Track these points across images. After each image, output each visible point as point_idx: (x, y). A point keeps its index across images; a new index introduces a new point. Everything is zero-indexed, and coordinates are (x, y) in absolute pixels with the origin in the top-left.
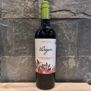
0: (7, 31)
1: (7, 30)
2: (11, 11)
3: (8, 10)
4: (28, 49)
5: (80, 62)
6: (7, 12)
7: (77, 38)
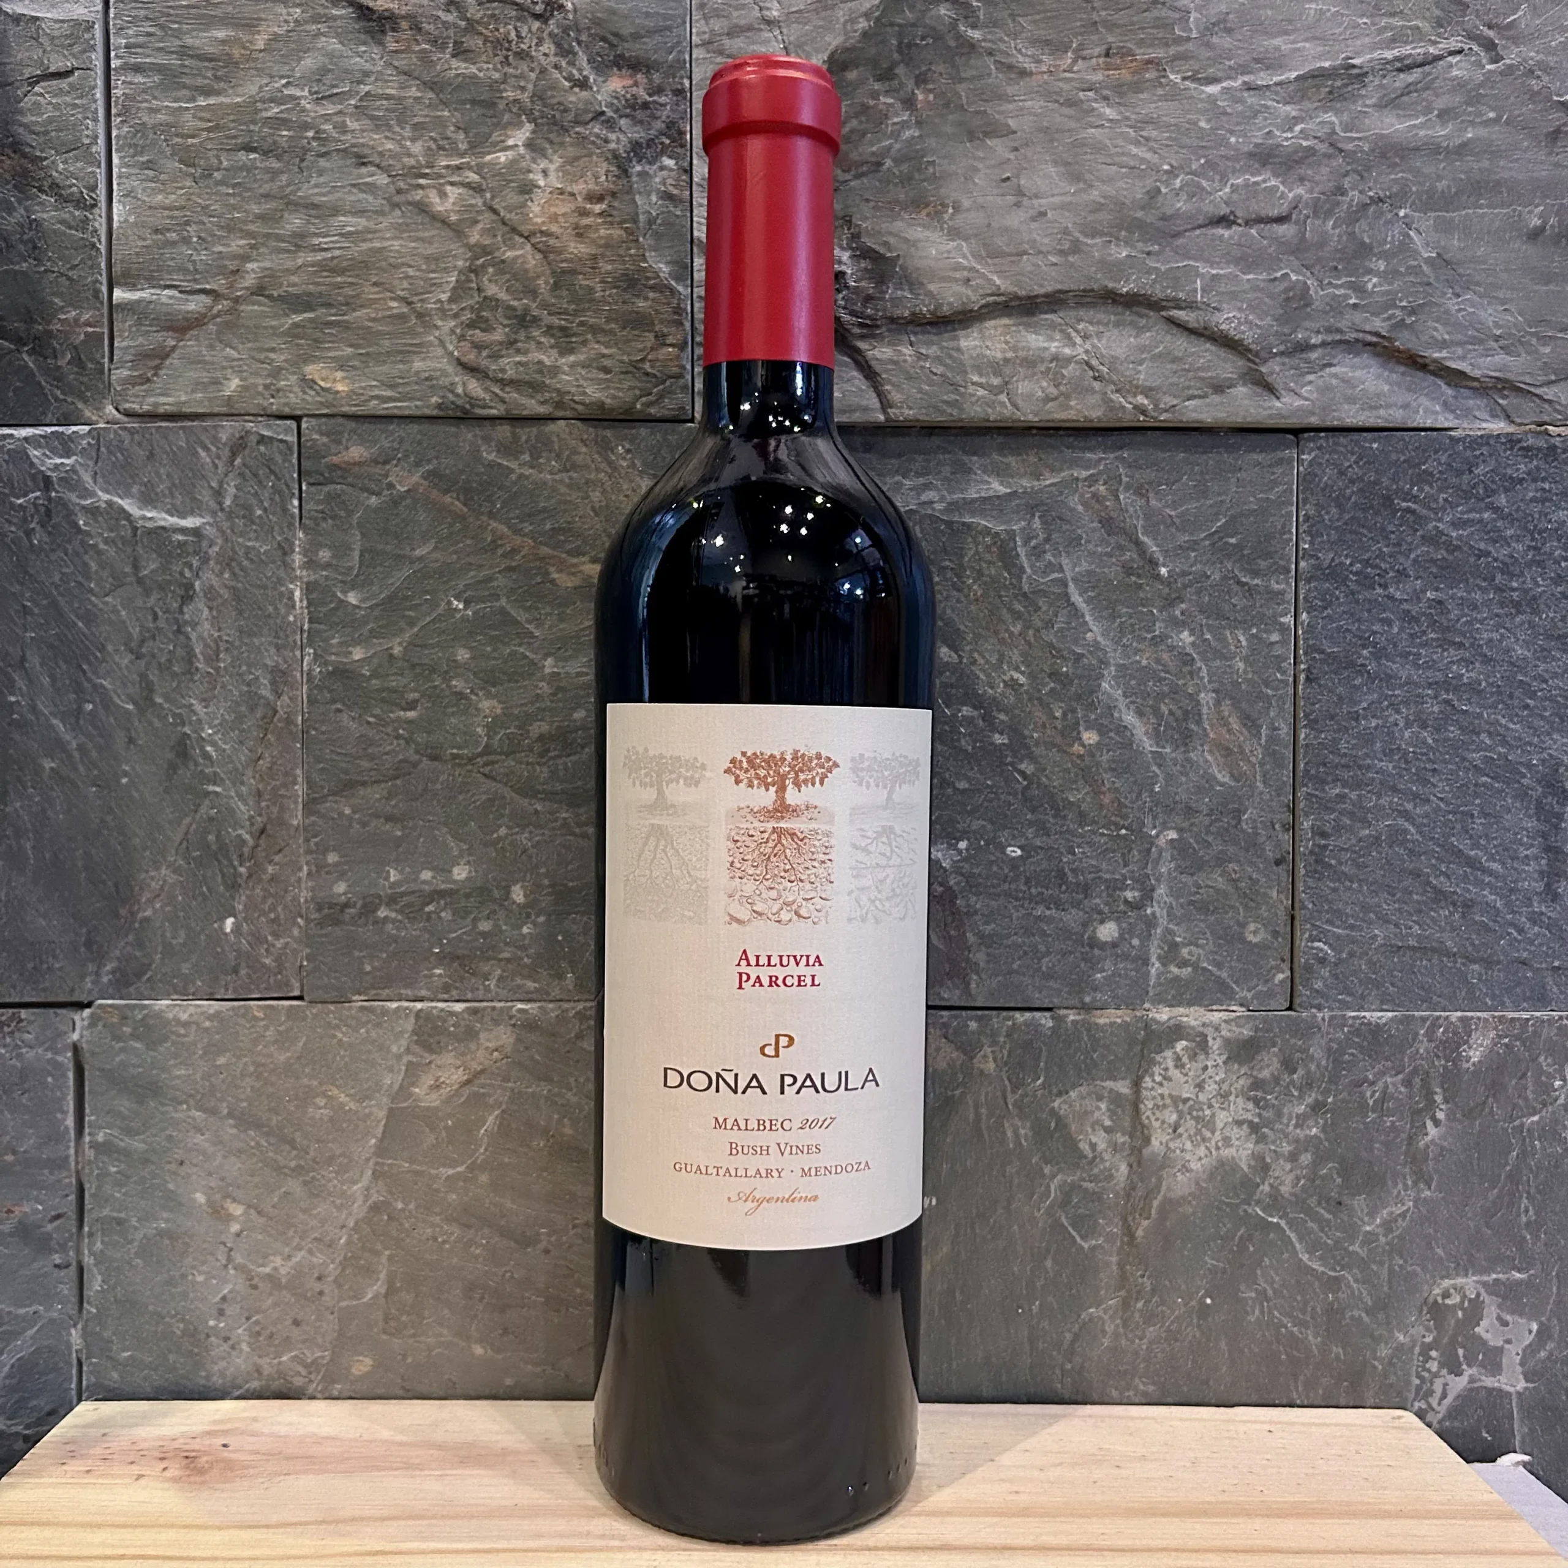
0: (200, 610)
1: (188, 597)
2: (259, 291)
3: (217, 283)
4: (518, 894)
5: (1317, 1108)
6: (194, 305)
7: (1285, 730)
